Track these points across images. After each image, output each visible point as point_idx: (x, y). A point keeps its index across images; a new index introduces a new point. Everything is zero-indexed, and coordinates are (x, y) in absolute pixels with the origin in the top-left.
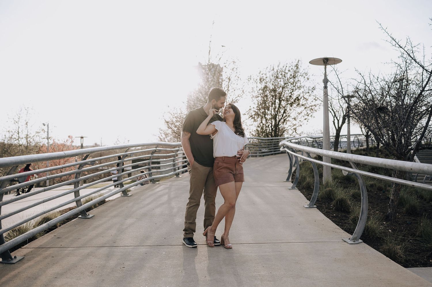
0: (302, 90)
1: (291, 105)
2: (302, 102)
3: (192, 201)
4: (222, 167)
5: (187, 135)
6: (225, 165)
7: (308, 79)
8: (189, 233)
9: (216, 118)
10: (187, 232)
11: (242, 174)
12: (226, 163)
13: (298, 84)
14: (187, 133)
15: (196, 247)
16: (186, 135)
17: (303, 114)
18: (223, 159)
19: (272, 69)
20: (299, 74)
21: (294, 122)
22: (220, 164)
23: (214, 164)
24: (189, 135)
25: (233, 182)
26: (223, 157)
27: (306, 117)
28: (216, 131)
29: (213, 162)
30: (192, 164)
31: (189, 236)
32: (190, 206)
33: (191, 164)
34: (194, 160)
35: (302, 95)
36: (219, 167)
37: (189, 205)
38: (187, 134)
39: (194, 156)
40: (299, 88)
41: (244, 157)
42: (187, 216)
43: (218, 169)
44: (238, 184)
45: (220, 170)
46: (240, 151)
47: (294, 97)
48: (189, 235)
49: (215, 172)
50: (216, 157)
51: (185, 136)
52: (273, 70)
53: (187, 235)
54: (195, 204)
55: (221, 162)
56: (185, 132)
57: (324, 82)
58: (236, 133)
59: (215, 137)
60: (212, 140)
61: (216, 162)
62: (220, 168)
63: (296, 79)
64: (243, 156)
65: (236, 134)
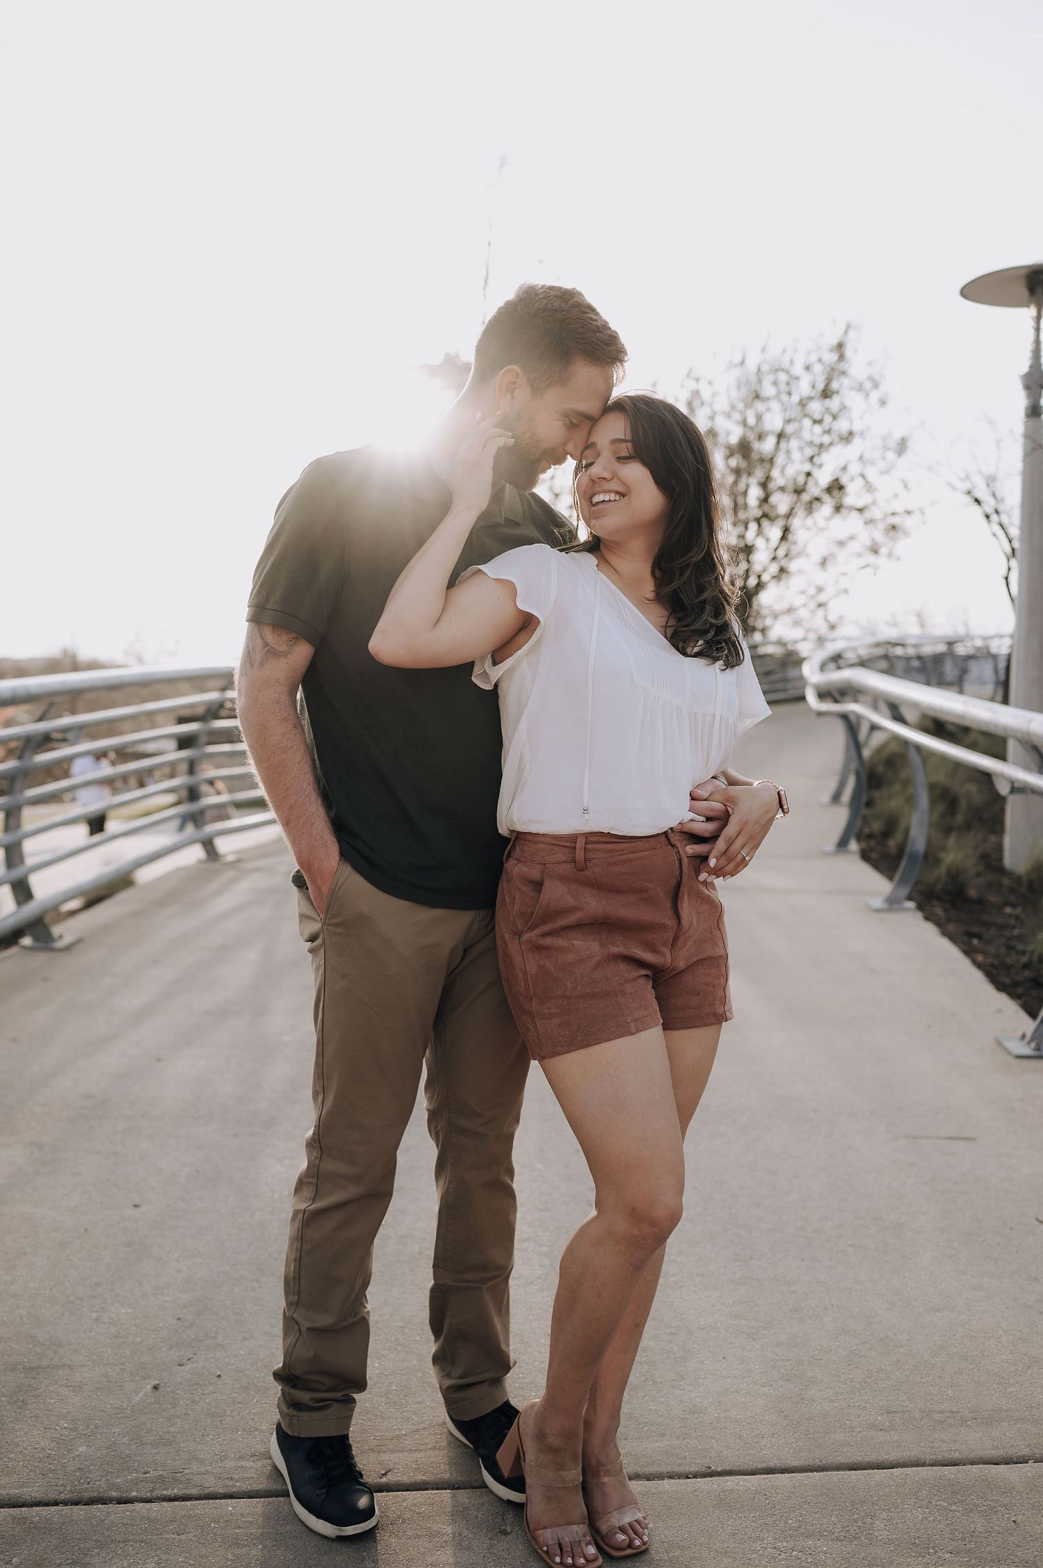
0: (857, 446)
1: (810, 507)
2: (853, 497)
3: (330, 1165)
4: (572, 919)
5: (285, 655)
6: (593, 904)
7: (883, 403)
8: (320, 1406)
9: (517, 524)
10: (305, 1397)
11: (717, 964)
12: (599, 886)
13: (842, 426)
14: (285, 638)
15: (369, 1535)
16: (272, 653)
17: (854, 546)
18: (580, 854)
19: (738, 359)
20: (846, 382)
21: (821, 577)
22: (556, 893)
23: (503, 886)
24: (302, 653)
25: (653, 1036)
26: (573, 838)
27: (870, 558)
28: (526, 624)
29: (495, 871)
30: (325, 891)
31: (317, 1426)
32: (319, 1204)
33: (319, 890)
34: (344, 855)
35: (854, 468)
36: (549, 916)
37: (308, 1192)
38: (283, 648)
39: (339, 827)
40: (848, 437)
41: (738, 843)
42: (298, 1271)
43: (537, 931)
44: (690, 1039)
45: (548, 941)
46: (710, 788)
47: (823, 478)
48: (316, 1415)
49: (507, 956)
50: (519, 837)
51: (262, 664)
52: (742, 363)
53: (305, 1415)
54: (353, 1191)
55: (564, 879)
56: (269, 635)
57: (1027, 387)
58: (679, 640)
59: (512, 669)
60: (492, 697)
61: (515, 868)
62: (547, 928)
63: (834, 403)
64: (731, 829)
65: (685, 654)
